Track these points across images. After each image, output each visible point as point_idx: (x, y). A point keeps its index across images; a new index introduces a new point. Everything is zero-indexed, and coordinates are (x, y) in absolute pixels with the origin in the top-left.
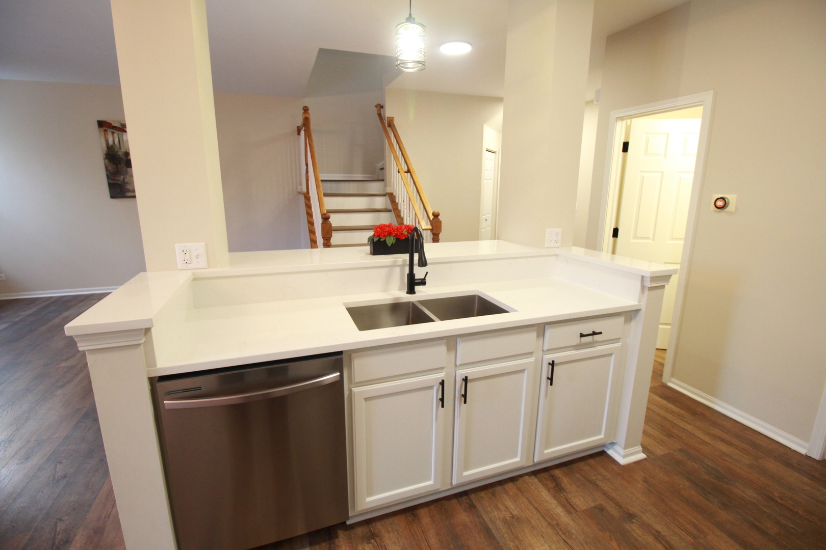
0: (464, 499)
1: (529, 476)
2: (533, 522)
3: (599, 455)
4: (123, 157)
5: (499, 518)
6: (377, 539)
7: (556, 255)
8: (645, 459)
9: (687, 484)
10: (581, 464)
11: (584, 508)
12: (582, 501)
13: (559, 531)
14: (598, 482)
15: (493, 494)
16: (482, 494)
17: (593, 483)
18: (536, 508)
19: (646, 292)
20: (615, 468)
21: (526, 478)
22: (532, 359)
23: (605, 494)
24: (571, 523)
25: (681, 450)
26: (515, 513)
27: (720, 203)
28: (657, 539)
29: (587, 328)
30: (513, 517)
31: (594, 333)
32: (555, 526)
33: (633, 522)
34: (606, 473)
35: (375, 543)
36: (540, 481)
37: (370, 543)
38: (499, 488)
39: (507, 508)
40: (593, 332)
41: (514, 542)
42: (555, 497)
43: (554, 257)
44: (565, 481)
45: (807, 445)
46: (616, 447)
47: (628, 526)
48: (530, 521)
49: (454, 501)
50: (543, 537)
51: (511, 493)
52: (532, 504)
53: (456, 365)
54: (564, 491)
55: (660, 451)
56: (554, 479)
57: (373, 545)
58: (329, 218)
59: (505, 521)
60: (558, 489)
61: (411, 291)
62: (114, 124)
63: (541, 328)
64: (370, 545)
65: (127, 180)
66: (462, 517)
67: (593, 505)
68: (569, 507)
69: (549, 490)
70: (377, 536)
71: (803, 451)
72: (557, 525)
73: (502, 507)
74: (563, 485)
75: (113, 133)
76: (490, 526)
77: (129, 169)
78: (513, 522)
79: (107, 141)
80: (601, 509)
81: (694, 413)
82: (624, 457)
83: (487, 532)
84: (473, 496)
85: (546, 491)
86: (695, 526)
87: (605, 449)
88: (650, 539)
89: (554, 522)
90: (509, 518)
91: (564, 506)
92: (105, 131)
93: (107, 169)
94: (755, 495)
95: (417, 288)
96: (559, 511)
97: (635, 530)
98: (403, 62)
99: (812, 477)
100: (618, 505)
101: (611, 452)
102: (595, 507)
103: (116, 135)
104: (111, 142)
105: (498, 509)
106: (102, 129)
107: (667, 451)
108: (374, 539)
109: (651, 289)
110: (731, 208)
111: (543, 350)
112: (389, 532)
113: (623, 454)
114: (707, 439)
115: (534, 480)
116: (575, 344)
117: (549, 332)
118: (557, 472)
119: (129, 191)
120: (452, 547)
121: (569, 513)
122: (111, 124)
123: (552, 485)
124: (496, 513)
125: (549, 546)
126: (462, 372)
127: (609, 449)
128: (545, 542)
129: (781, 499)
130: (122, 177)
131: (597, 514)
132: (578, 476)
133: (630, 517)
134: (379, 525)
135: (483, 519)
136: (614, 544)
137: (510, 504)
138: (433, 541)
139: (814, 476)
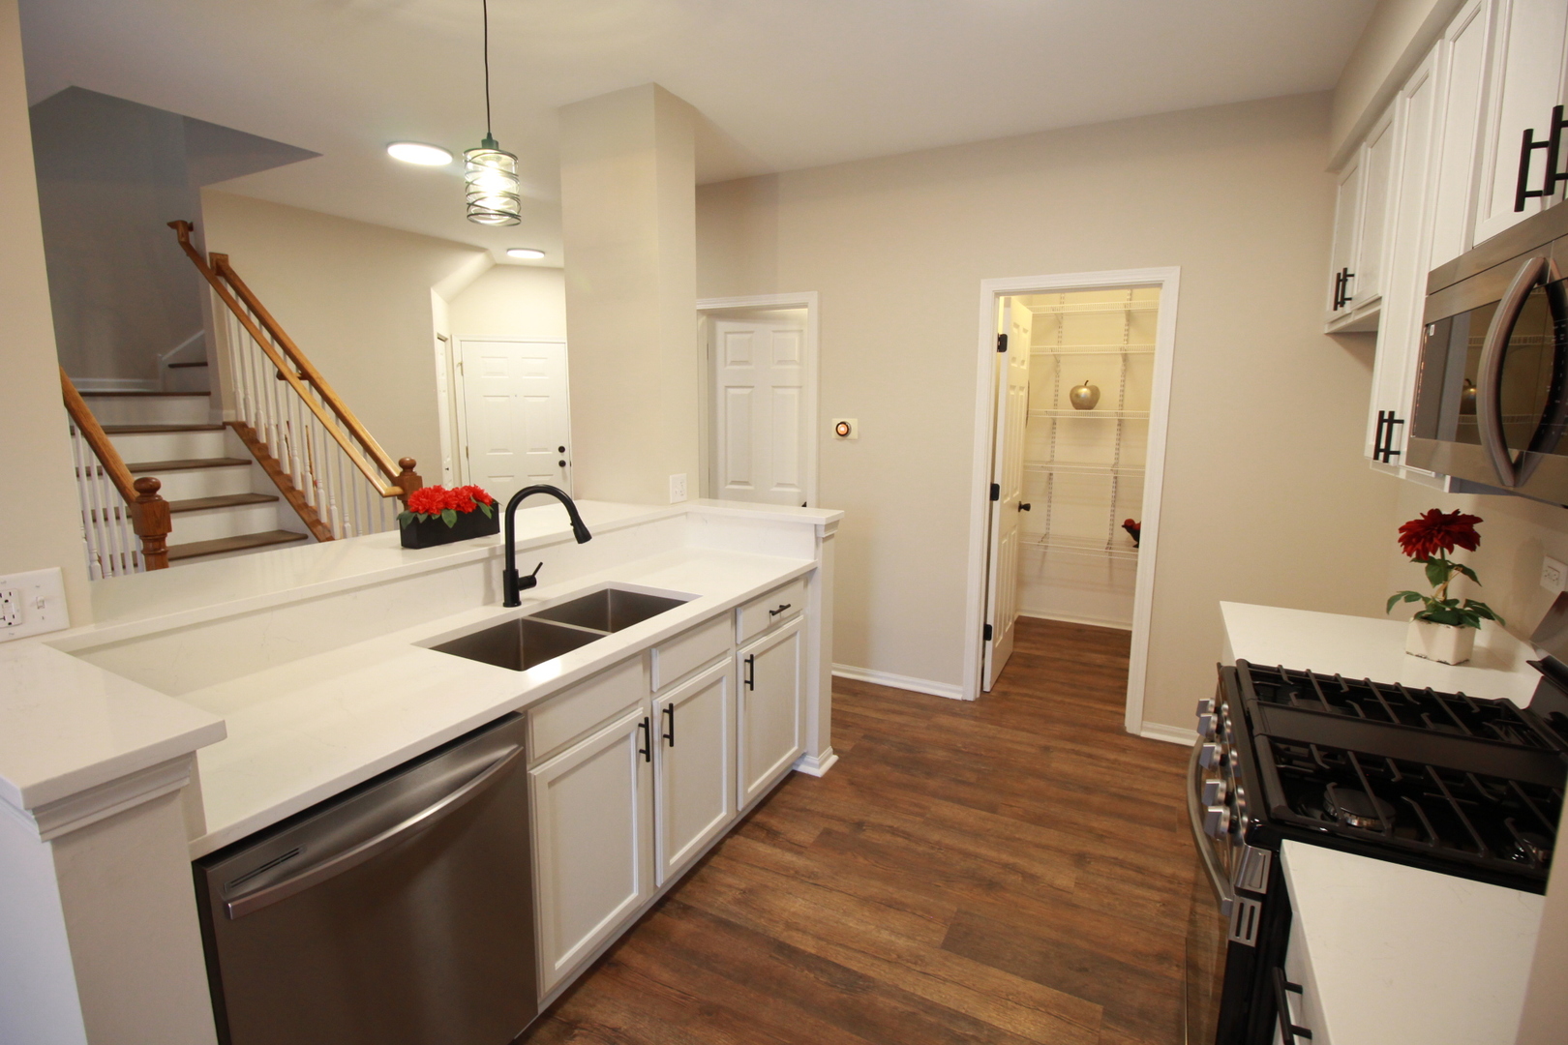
0: (669, 906)
1: (731, 837)
2: (770, 884)
3: (792, 777)
5: (729, 902)
6: (582, 1025)
7: (686, 514)
8: (838, 761)
9: (889, 768)
10: (780, 795)
11: (812, 840)
12: (805, 834)
13: (803, 878)
14: (808, 807)
15: (702, 880)
16: (689, 887)
17: (803, 810)
18: (763, 868)
19: (821, 544)
20: (815, 783)
21: (728, 841)
22: (728, 660)
23: (823, 815)
24: (808, 863)
25: (865, 737)
26: (743, 886)
27: (842, 429)
28: (893, 834)
29: (774, 603)
30: (744, 892)
31: (783, 608)
32: (795, 875)
33: (864, 830)
34: (810, 794)
35: (584, 1032)
36: (748, 837)
37: (575, 1036)
38: (704, 871)
39: (730, 886)
40: (782, 606)
41: (764, 917)
42: (774, 845)
43: (684, 516)
44: (774, 822)
45: (960, 688)
46: (809, 758)
47: (862, 836)
48: (766, 886)
49: (658, 916)
50: (790, 893)
51: (723, 868)
52: (756, 867)
53: (652, 692)
54: (780, 833)
55: (847, 746)
56: (761, 827)
57: (582, 1035)
58: (157, 486)
59: (738, 902)
60: (772, 836)
61: (512, 600)
63: (732, 613)
64: (577, 1038)
66: (683, 928)
67: (817, 833)
68: (797, 848)
69: (763, 841)
70: (580, 1021)
71: (959, 697)
72: (797, 872)
73: (723, 889)
74: (774, 828)
76: (724, 917)
78: (747, 897)
80: (827, 833)
81: (855, 694)
82: (820, 765)
83: (724, 925)
84: (678, 897)
85: (761, 844)
86: (916, 805)
87: (794, 768)
88: (888, 837)
89: (792, 872)
90: (740, 896)
91: (790, 850)
94: (945, 754)
95: (523, 594)
96: (789, 858)
97: (869, 835)
98: (483, 211)
99: (976, 718)
100: (841, 820)
101: (803, 768)
102: (822, 834)
105: (720, 893)
107: (853, 744)
108: (576, 1028)
109: (825, 539)
110: (853, 434)
111: (737, 644)
112: (593, 1006)
113: (817, 762)
114: (879, 716)
115: (739, 840)
116: (766, 627)
117: (742, 617)
118: (759, 817)
120: (695, 967)
121: (799, 854)
123: (763, 835)
124: (721, 899)
125: (803, 899)
126: (662, 701)
127: (798, 765)
128: (796, 897)
129: (965, 748)
131: (827, 840)
132: (784, 810)
133: (859, 825)
134: (570, 1009)
135: (711, 914)
136: (861, 860)
137: (730, 880)
138: (666, 976)
139: (976, 717)
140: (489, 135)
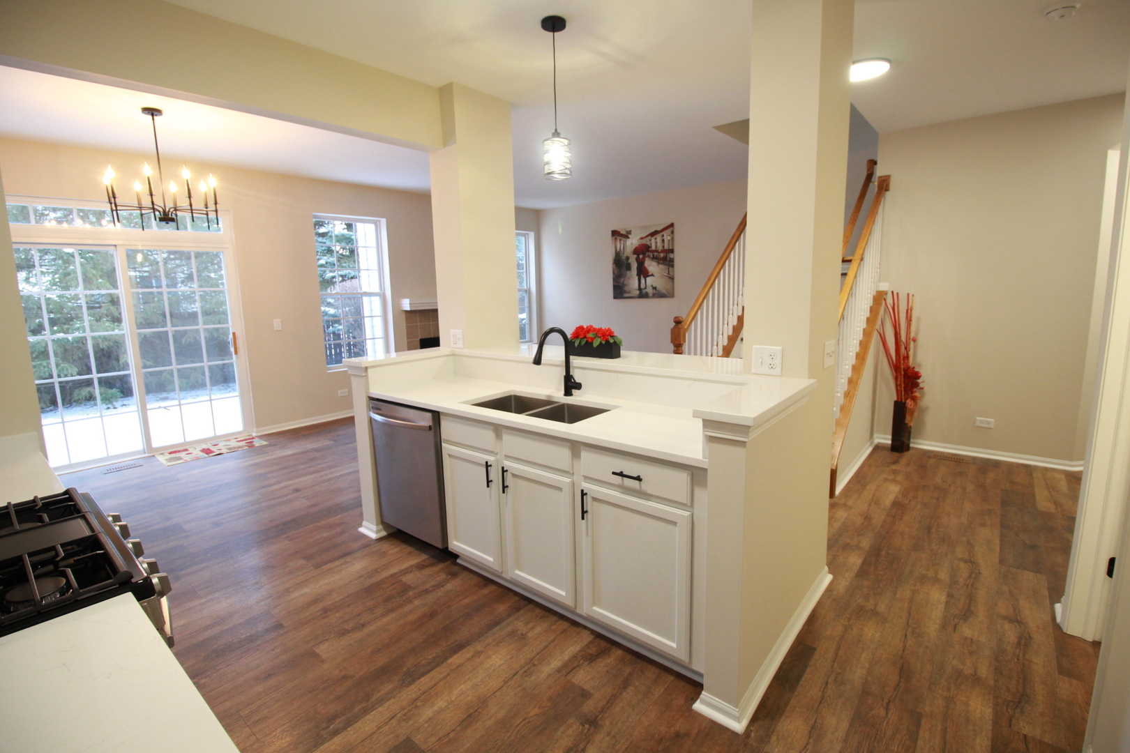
1: (592, 633)
4: (624, 260)
11: (575, 681)
13: (527, 668)
18: (546, 647)
24: (545, 674)
39: (532, 629)
40: (639, 476)
41: (494, 642)
47: (574, 721)
51: (554, 626)
52: (550, 643)
54: (591, 663)
59: (516, 631)
60: (590, 658)
61: (568, 392)
62: (622, 233)
65: (625, 283)
67: (587, 688)
68: (565, 671)
73: (530, 626)
74: (601, 660)
75: (620, 240)
76: (503, 624)
77: (628, 272)
78: (518, 636)
79: (616, 248)
80: (586, 696)
83: (495, 625)
85: (579, 650)
89: (536, 663)
90: (521, 633)
91: (564, 667)
92: (616, 239)
93: (614, 273)
96: (554, 665)
102: (585, 691)
103: (622, 242)
104: (618, 249)
105: (527, 624)
106: (614, 238)
119: (626, 292)
121: (558, 671)
122: (619, 232)
123: (591, 652)
124: (520, 624)
125: (504, 665)
128: (506, 661)
130: (622, 279)
135: (508, 619)
137: (539, 630)
138: (468, 601)
140: (556, 130)
